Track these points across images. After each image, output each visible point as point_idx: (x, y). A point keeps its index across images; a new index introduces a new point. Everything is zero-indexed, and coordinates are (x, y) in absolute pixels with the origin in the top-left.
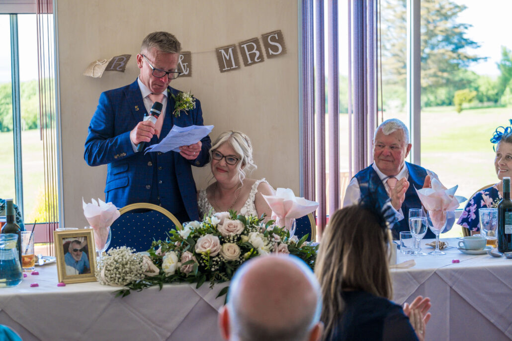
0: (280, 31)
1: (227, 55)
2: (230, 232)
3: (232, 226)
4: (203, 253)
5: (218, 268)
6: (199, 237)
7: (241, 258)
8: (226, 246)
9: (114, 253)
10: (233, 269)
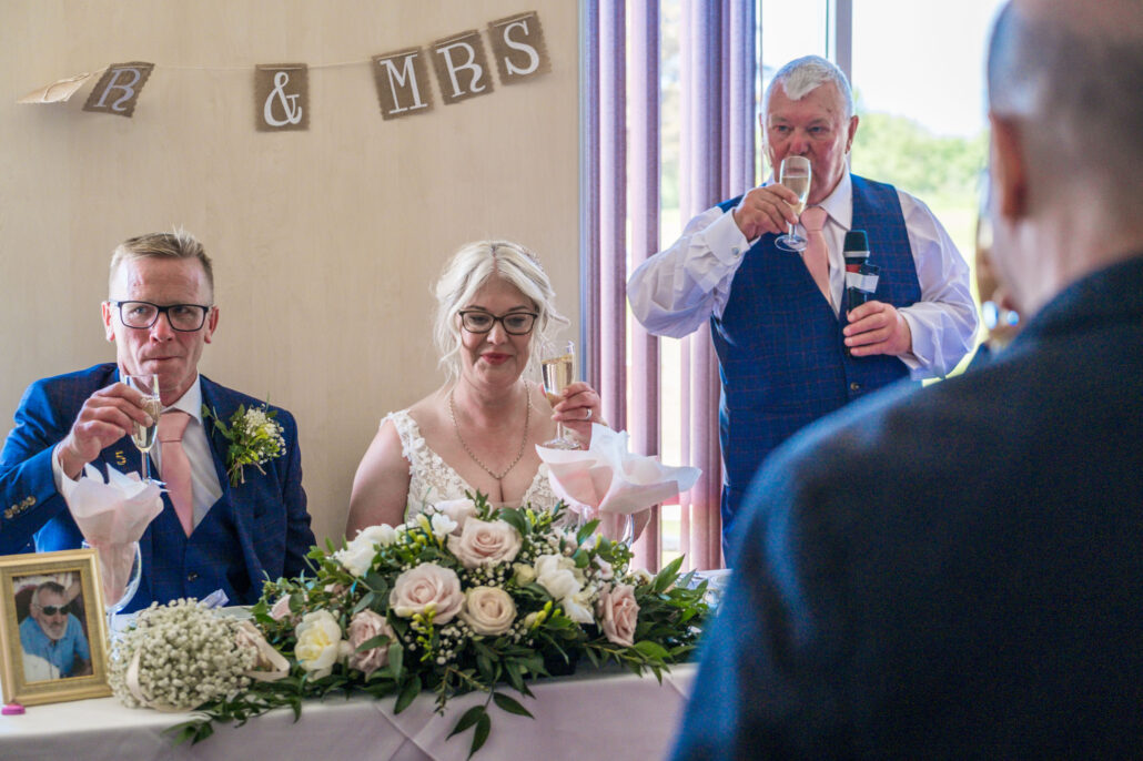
0: (535, 13)
1: (401, 74)
2: (486, 555)
3: (488, 540)
4: (414, 617)
5: (454, 656)
6: (400, 571)
7: (517, 626)
8: (477, 593)
9: (160, 617)
10: (496, 659)
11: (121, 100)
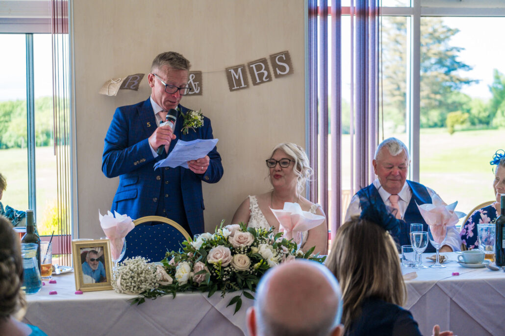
0: (287, 51)
1: (237, 75)
2: (241, 243)
3: (242, 238)
4: (215, 263)
5: (229, 277)
6: (211, 248)
7: (251, 268)
8: (237, 256)
9: (129, 262)
10: (243, 279)
11: (133, 85)
